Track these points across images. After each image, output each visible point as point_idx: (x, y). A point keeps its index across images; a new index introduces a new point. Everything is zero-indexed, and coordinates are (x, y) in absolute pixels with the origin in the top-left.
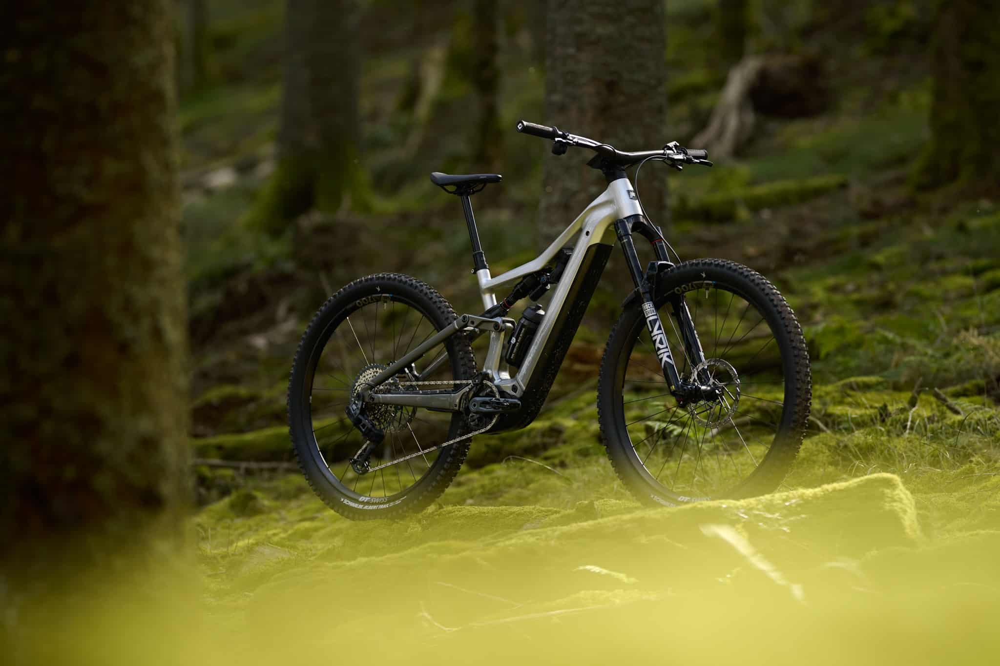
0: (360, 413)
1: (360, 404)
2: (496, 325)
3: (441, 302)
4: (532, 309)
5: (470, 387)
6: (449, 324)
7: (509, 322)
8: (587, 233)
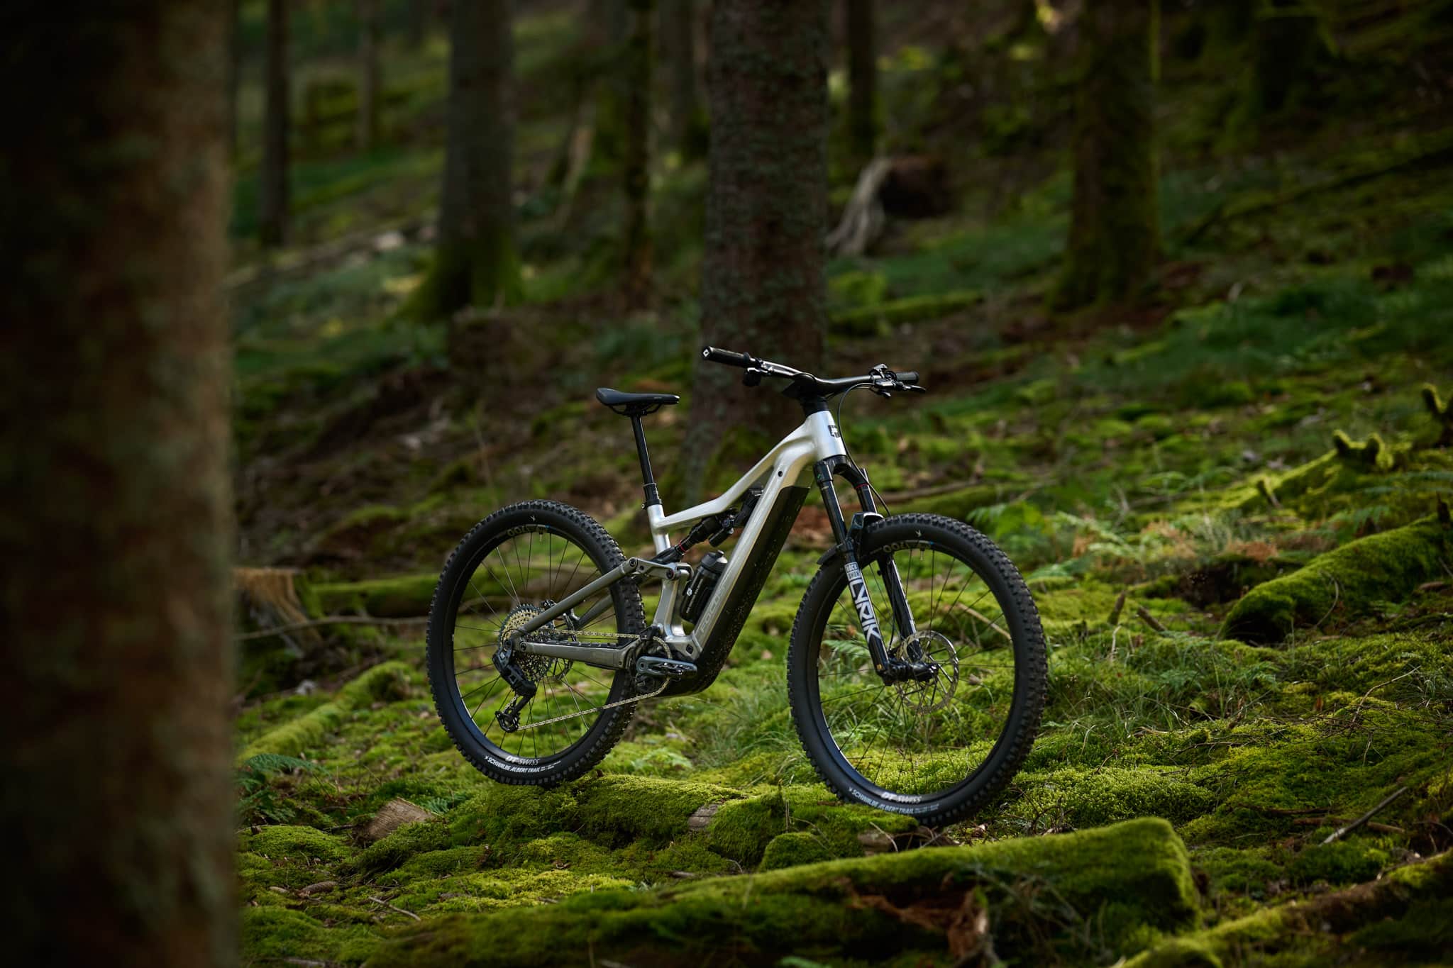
0: (509, 664)
1: (509, 652)
2: (670, 573)
3: (605, 539)
4: (712, 557)
5: (636, 642)
6: (615, 567)
7: (683, 568)
8: (780, 474)
